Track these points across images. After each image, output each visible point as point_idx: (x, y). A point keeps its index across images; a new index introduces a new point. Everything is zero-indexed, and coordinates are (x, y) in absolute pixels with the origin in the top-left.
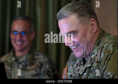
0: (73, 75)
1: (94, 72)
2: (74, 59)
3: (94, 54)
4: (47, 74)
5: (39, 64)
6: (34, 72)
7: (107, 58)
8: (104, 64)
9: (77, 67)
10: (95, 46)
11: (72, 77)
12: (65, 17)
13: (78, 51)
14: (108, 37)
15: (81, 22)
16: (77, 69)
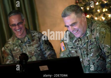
0: (74, 47)
1: (94, 44)
2: (71, 38)
3: (88, 34)
4: (46, 44)
5: (38, 39)
6: (37, 45)
7: (103, 37)
8: (102, 40)
9: (76, 42)
10: (87, 29)
11: (74, 48)
12: (68, 15)
13: (78, 34)
14: (96, 23)
15: (78, 17)
16: (76, 43)
